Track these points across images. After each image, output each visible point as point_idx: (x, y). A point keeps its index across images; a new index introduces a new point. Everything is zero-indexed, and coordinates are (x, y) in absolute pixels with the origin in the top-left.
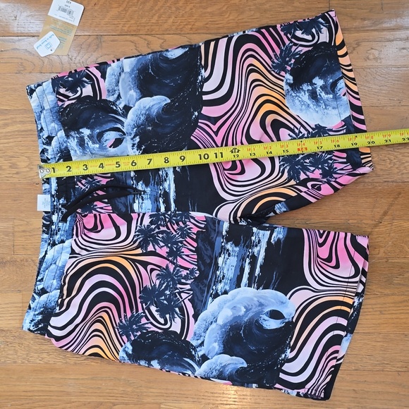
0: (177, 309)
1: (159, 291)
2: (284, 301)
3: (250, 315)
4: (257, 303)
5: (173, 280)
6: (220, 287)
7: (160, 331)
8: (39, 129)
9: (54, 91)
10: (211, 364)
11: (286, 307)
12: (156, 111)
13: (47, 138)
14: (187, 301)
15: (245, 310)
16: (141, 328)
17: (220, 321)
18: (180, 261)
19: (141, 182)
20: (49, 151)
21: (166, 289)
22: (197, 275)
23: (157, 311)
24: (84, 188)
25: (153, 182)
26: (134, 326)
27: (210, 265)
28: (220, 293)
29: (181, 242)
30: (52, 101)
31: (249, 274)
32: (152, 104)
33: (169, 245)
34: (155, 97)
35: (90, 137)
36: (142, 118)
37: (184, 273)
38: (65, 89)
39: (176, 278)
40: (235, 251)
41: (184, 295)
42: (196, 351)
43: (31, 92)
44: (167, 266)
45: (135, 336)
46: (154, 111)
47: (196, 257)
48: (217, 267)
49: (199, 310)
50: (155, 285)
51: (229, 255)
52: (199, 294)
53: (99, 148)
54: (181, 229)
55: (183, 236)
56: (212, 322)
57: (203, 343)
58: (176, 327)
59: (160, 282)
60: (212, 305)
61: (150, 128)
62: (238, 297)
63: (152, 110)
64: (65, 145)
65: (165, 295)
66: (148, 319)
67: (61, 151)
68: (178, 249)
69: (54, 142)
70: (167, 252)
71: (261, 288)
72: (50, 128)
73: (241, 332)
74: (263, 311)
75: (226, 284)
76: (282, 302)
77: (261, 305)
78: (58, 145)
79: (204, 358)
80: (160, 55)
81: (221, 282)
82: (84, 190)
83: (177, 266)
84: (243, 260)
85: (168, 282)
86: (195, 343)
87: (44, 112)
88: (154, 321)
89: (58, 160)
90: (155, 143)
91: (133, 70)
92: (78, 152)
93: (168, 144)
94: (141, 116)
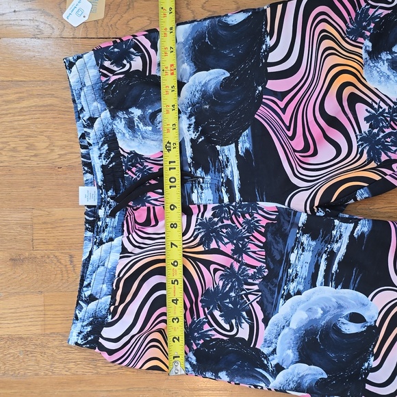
0: (244, 313)
1: (223, 293)
2: (365, 303)
3: (328, 318)
4: (335, 305)
5: (238, 280)
6: (292, 287)
7: (225, 338)
8: (79, 109)
9: (98, 64)
10: (287, 374)
11: (368, 309)
12: (213, 87)
13: (88, 119)
14: (255, 304)
15: (322, 312)
16: (204, 335)
17: (294, 325)
18: (246, 259)
19: (200, 170)
20: (91, 135)
21: (230, 290)
22: (265, 274)
23: (221, 316)
24: (135, 177)
25: (213, 169)
26: (196, 334)
27: (280, 262)
28: (292, 294)
29: (248, 237)
30: (94, 76)
31: (325, 271)
32: (208, 79)
33: (235, 241)
34: (211, 71)
35: (141, 118)
36: (198, 95)
37: (251, 272)
38: (110, 62)
39: (242, 278)
40: (310, 245)
41: (251, 297)
42: (268, 360)
43: (70, 65)
44: (232, 266)
45: (197, 345)
46: (211, 87)
47: (264, 253)
48: (289, 265)
49: (269, 314)
50: (218, 287)
51: (303, 251)
52: (268, 296)
53: (152, 130)
54: (247, 222)
55: (250, 230)
56: (284, 327)
57: (275, 350)
58: (244, 333)
59: (224, 283)
60: (284, 308)
61: (207, 107)
62: (314, 298)
63: (209, 86)
64: (110, 127)
65: (230, 297)
66: (211, 325)
67: (105, 135)
68: (244, 246)
69: (97, 125)
70: (232, 250)
71: (340, 287)
72: (92, 109)
73: (318, 337)
74: (342, 314)
75: (299, 283)
76: (363, 305)
77: (340, 306)
78: (102, 128)
79: (279, 368)
80: (219, 21)
81: (293, 281)
82: (136, 179)
83: (242, 264)
84: (319, 256)
85: (233, 283)
86: (266, 351)
87: (85, 89)
88: (218, 327)
89: (102, 146)
90: (213, 123)
91: (187, 40)
92: (127, 135)
93: (228, 125)
94: (196, 93)
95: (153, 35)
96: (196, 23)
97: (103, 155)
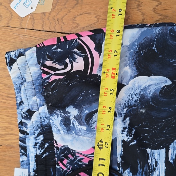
8: (18, 102)
9: (39, 63)
12: (152, 92)
13: (27, 111)
19: (128, 170)
20: (28, 126)
25: (141, 171)
30: (36, 73)
32: (148, 84)
34: (153, 77)
35: (78, 118)
36: (135, 98)
38: (52, 62)
43: (11, 62)
46: (151, 92)
61: (144, 111)
63: (148, 91)
64: (47, 120)
67: (42, 127)
69: (35, 117)
72: (31, 103)
78: (39, 120)
80: (171, 30)
87: (25, 84)
89: (38, 136)
90: (146, 126)
91: (133, 44)
92: (62, 132)
93: (161, 130)
94: (134, 96)
95: (99, 36)
96: (145, 29)
97: (38, 145)
